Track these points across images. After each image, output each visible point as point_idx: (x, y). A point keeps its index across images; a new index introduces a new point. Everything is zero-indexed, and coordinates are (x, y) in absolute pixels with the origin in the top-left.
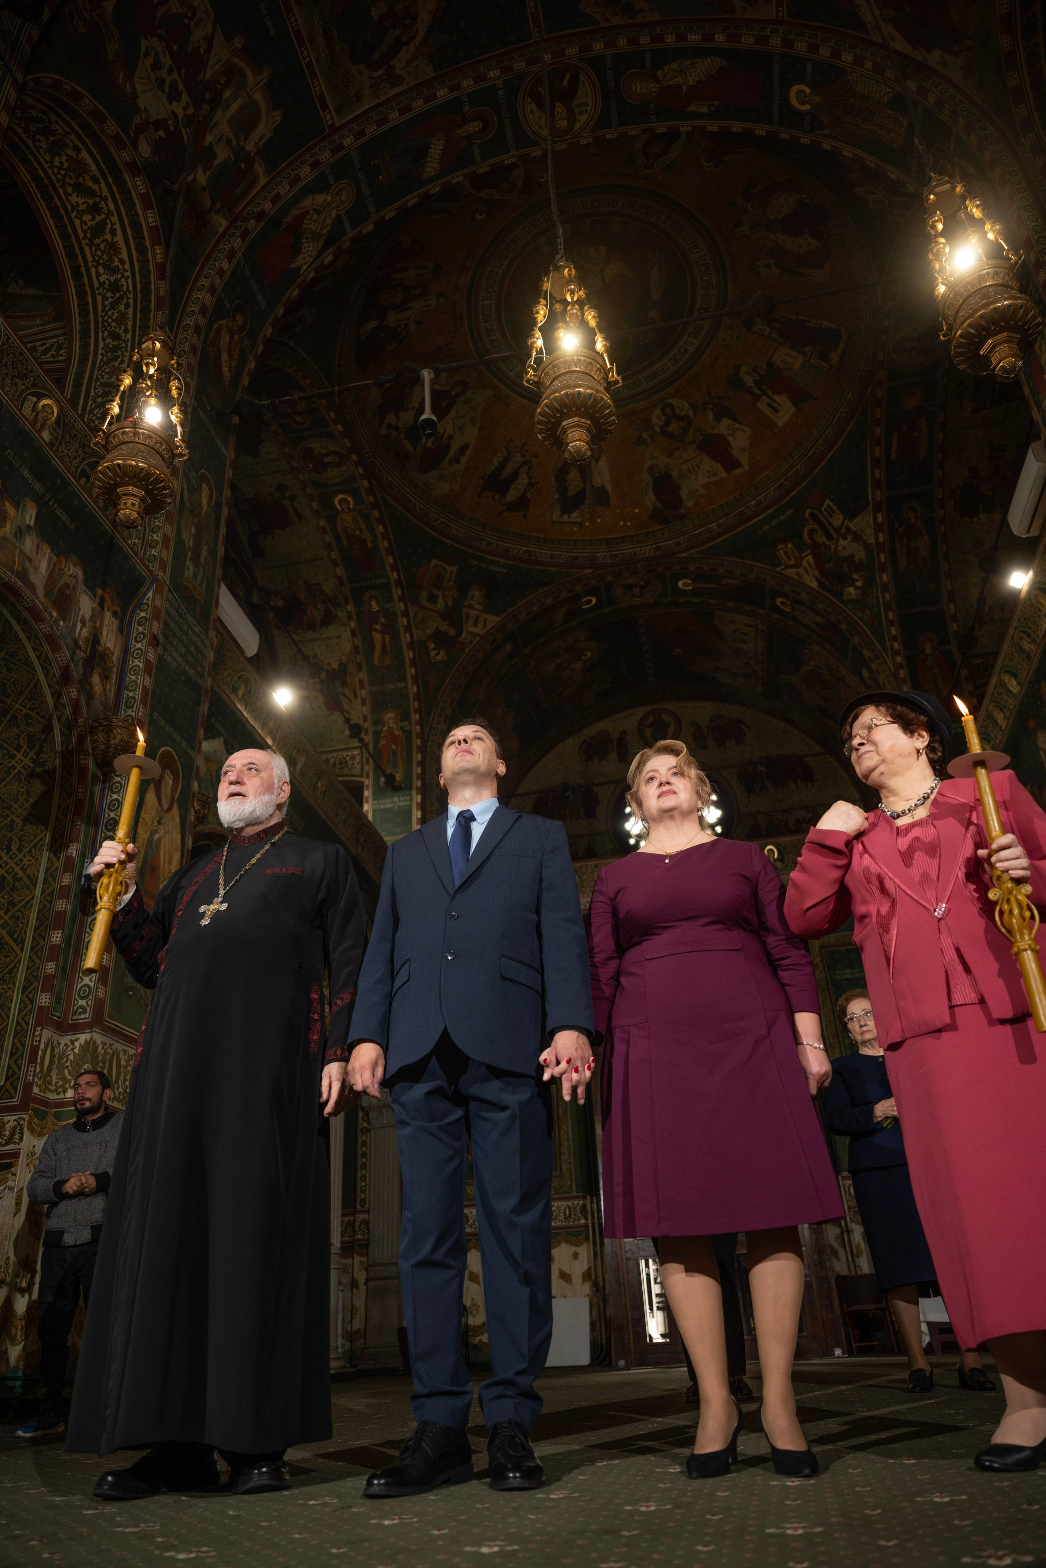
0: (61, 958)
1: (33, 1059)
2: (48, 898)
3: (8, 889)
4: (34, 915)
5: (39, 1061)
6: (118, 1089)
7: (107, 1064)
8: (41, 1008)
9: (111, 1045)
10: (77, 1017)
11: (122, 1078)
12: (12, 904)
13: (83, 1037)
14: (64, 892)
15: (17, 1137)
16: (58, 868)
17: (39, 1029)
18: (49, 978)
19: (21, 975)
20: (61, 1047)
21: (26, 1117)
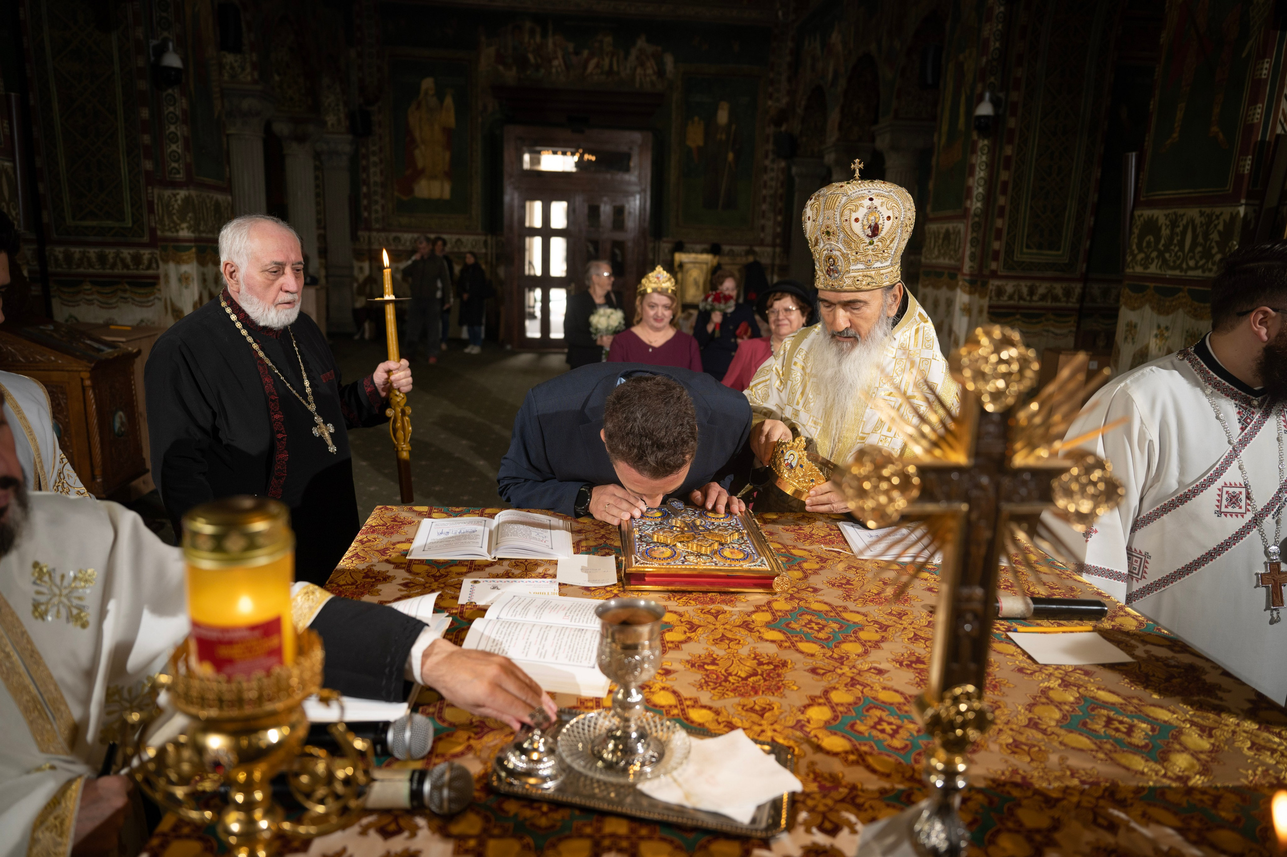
0: (151, 130)
1: (151, 210)
2: (128, 76)
3: (86, 59)
4: (118, 90)
5: (156, 211)
6: (209, 224)
7: (201, 210)
8: (147, 172)
9: (200, 196)
10: (172, 176)
11: (210, 215)
12: (94, 76)
13: (182, 193)
14: (142, 72)
15: (154, 265)
16: (129, 49)
18: (147, 148)
19: (122, 140)
20: (169, 198)
21: (157, 252)
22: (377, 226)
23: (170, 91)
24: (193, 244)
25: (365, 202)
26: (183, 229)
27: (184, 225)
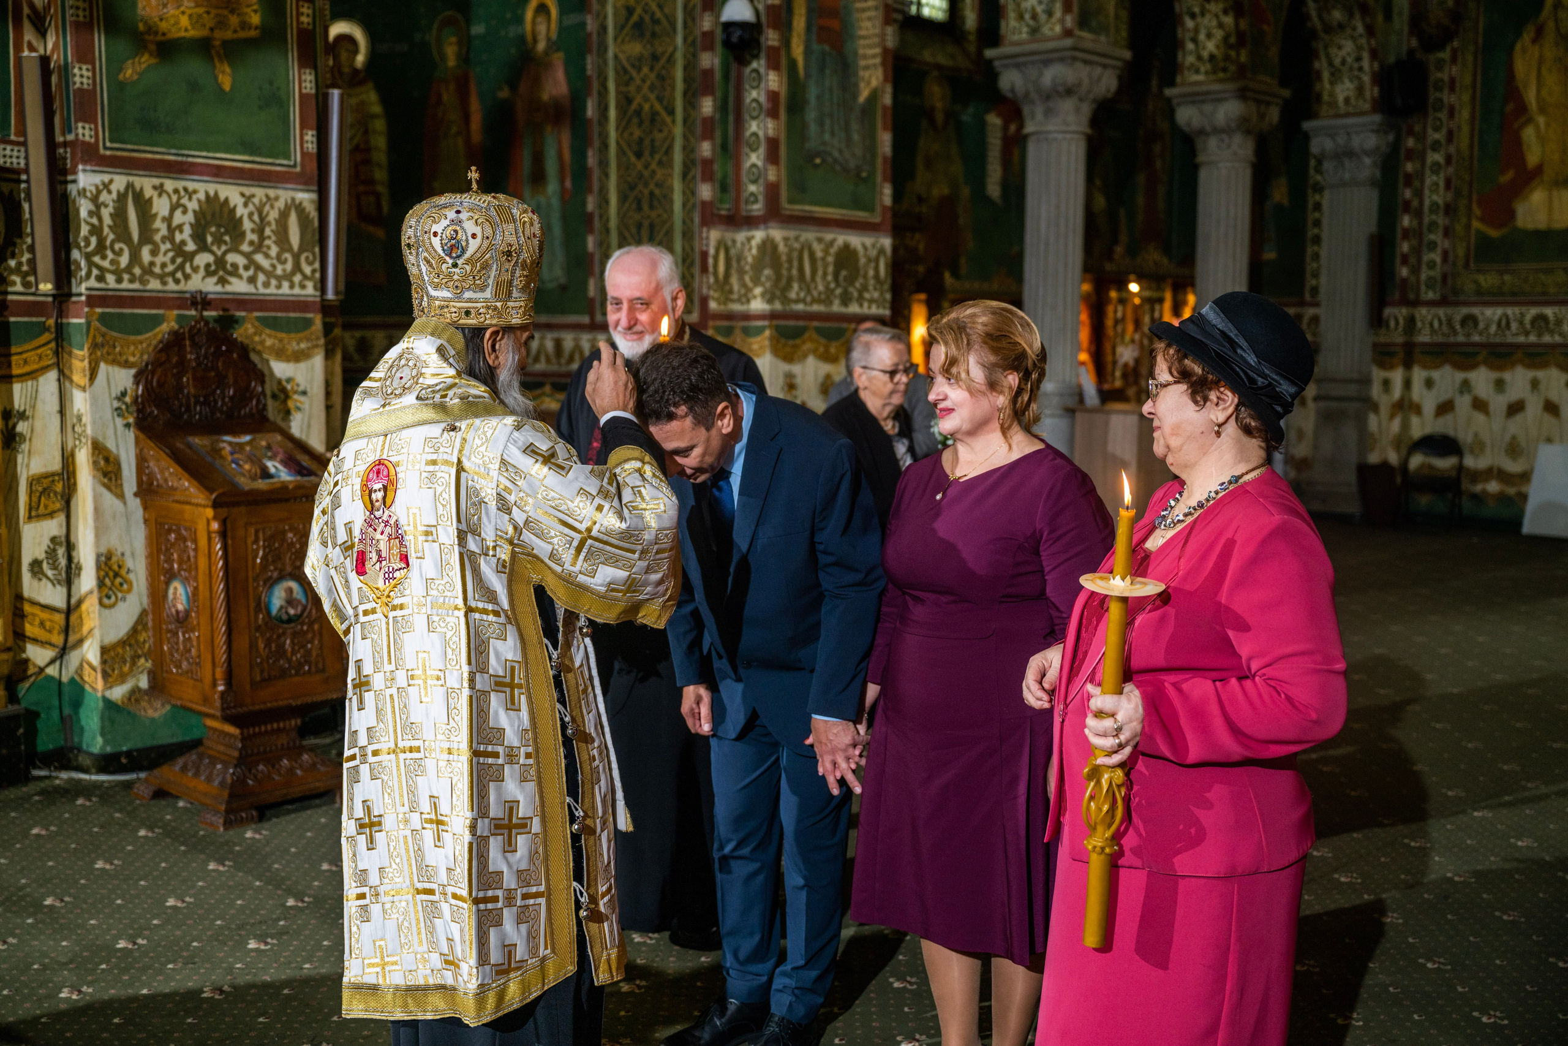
0: (718, 134)
1: (704, 269)
2: (691, 50)
3: (648, 34)
4: (679, 74)
5: (711, 269)
6: (816, 288)
7: (795, 263)
8: (704, 204)
9: (797, 238)
10: (749, 207)
11: (820, 273)
12: (655, 58)
13: (759, 235)
14: (708, 38)
16: (694, 6)
17: (705, 229)
18: (707, 163)
19: (678, 157)
20: (739, 245)
22: (1431, 295)
23: (754, 65)
24: (766, 323)
25: (1405, 247)
26: (755, 297)
27: (758, 291)
